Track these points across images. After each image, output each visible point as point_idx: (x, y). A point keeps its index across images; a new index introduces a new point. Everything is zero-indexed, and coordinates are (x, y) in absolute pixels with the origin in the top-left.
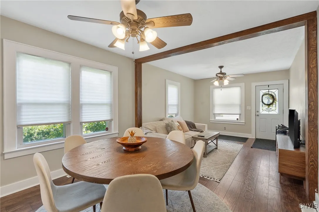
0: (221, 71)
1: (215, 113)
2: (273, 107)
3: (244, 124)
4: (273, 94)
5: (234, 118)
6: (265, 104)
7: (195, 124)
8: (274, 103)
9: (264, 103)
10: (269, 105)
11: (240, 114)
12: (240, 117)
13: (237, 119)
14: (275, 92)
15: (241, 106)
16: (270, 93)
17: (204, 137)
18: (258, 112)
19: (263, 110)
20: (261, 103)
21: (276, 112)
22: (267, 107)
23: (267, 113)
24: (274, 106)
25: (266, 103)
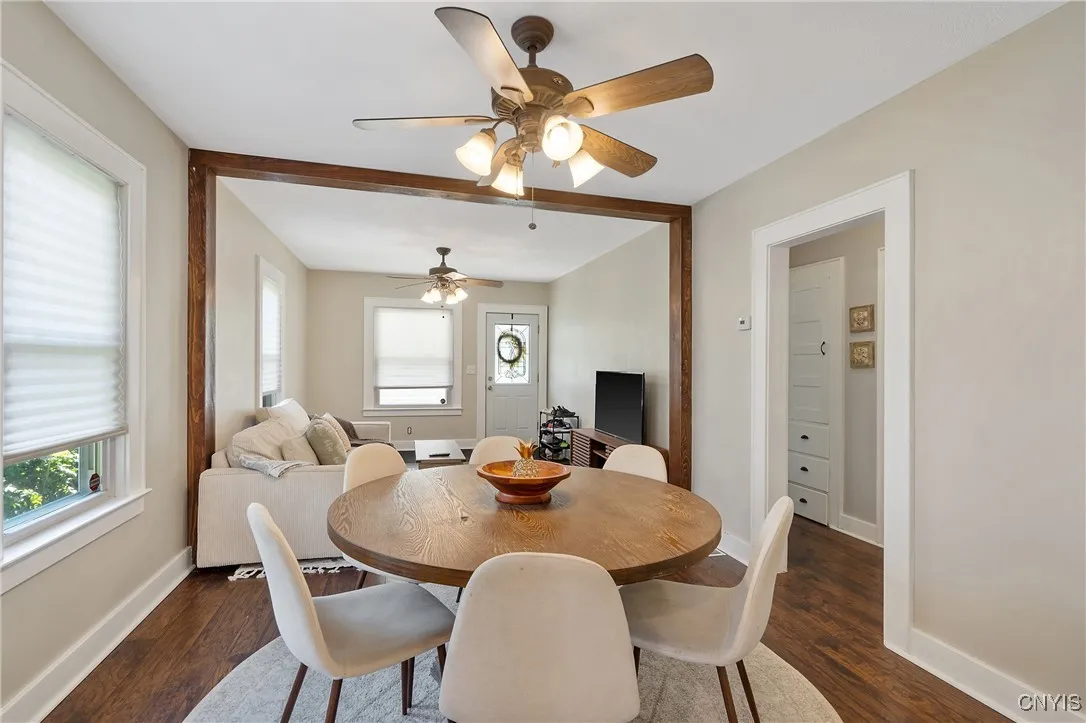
0: (443, 263)
1: (381, 384)
2: (519, 367)
3: (460, 413)
4: (519, 336)
5: (435, 397)
6: (505, 361)
7: (353, 423)
8: (521, 359)
9: (503, 359)
10: (512, 362)
11: (450, 388)
12: (449, 394)
13: (443, 401)
14: (523, 332)
15: (452, 364)
16: (514, 333)
17: (448, 455)
18: (490, 379)
19: (502, 375)
20: (497, 356)
21: (524, 380)
22: (508, 365)
23: (508, 381)
24: (521, 364)
25: (507, 358)
